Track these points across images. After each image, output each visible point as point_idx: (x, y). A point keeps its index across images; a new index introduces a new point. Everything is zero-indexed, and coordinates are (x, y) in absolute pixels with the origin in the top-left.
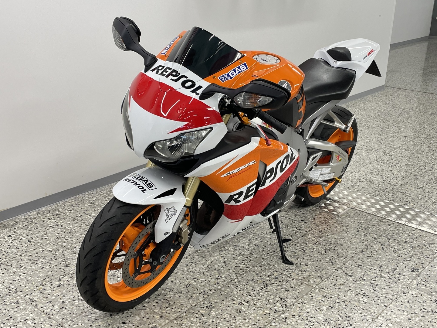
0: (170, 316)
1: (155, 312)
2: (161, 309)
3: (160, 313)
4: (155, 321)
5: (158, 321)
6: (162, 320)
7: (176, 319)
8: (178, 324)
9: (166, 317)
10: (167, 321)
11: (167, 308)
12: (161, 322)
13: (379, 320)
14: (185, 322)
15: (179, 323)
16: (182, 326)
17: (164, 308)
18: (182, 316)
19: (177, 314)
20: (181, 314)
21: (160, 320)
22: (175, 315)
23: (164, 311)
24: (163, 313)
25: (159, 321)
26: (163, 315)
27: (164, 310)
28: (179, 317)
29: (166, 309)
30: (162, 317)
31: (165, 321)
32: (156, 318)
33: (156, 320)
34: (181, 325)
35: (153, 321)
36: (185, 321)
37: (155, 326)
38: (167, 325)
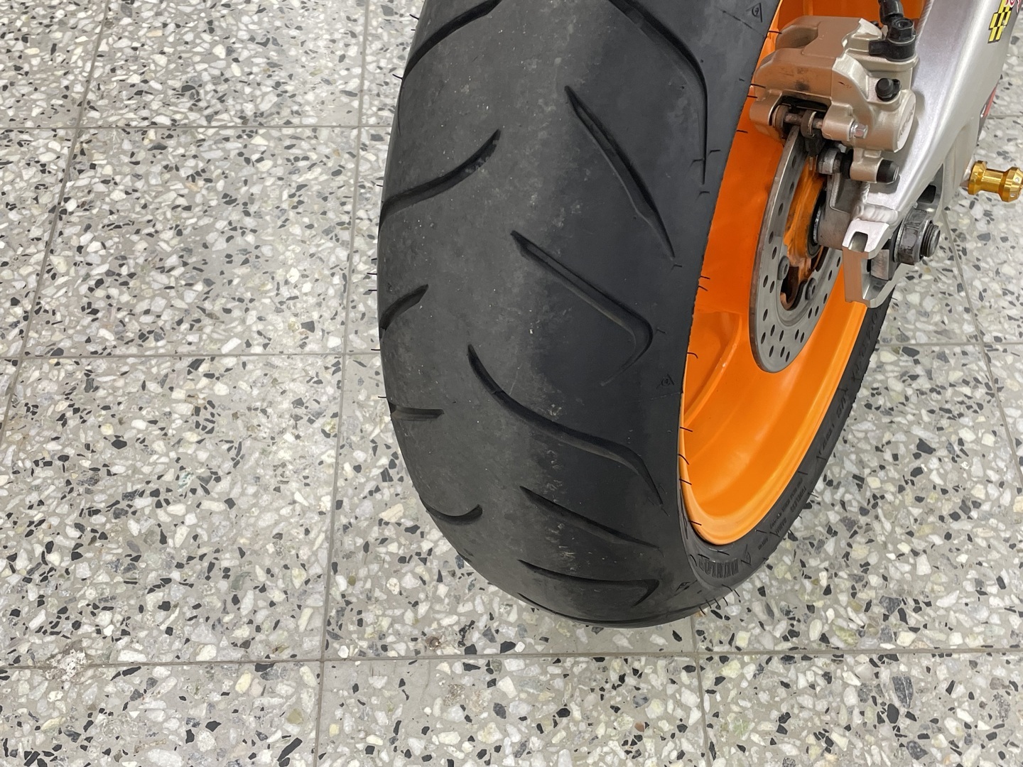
0: (291, 635)
1: (210, 664)
2: (218, 627)
3: (237, 654)
4: (259, 713)
5: (274, 707)
6: (283, 688)
7: (332, 632)
8: (362, 654)
9: (285, 655)
10: (307, 673)
11: (236, 600)
12: (288, 698)
14: (385, 623)
15: (364, 644)
16: (392, 654)
17: (225, 611)
18: (339, 598)
19: (310, 602)
20: (328, 594)
21: (273, 693)
22: (307, 613)
23: (243, 633)
24: (246, 644)
25: (276, 701)
26: (258, 652)
27: (236, 625)
28: (333, 613)
29: (244, 612)
30: (263, 668)
31: (301, 684)
32: (247, 693)
33: (257, 703)
34: (385, 648)
35: (251, 720)
36: (378, 617)
37: (284, 745)
38: (328, 696)
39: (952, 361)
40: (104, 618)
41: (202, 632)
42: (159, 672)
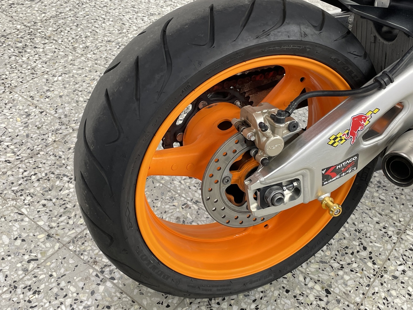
0: (64, 234)
1: (39, 226)
2: (50, 219)
3: (47, 228)
4: (36, 246)
5: (41, 247)
6: (48, 245)
7: (73, 241)
8: (75, 251)
9: (57, 237)
10: (57, 245)
11: (61, 216)
12: (46, 248)
13: (408, 236)
14: (89, 248)
15: (78, 249)
16: (82, 257)
17: (55, 217)
18: (85, 234)
19: (77, 229)
20: (83, 231)
21: (44, 244)
22: (74, 231)
23: (54, 225)
24: (51, 228)
25: (43, 246)
26: (52, 232)
27: (54, 221)
28: (79, 236)
29: (59, 220)
30: (49, 236)
31: (53, 247)
32: (39, 239)
33: (39, 243)
34: (82, 254)
35: (33, 246)
36: (89, 245)
37: (34, 258)
38: (56, 255)
39: (341, 305)
40: (29, 198)
41: (45, 218)
42: (27, 219)
